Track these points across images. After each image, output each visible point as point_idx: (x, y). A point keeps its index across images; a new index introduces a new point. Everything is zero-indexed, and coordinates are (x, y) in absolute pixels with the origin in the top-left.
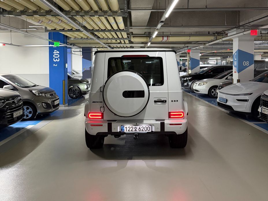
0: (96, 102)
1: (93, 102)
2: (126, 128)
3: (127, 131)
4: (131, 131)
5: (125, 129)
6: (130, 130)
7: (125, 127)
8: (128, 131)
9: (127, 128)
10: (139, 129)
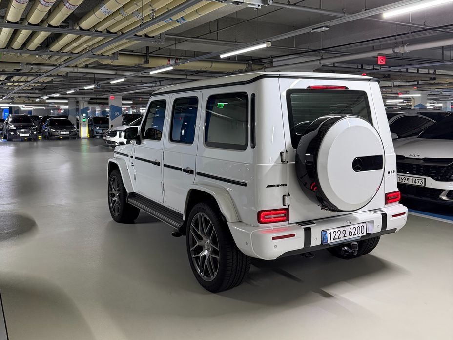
0: (275, 186)
1: (268, 186)
2: (330, 234)
3: (333, 241)
4: (338, 238)
5: (328, 236)
6: (336, 237)
7: (328, 232)
8: (334, 239)
9: (332, 233)
10: (350, 232)
